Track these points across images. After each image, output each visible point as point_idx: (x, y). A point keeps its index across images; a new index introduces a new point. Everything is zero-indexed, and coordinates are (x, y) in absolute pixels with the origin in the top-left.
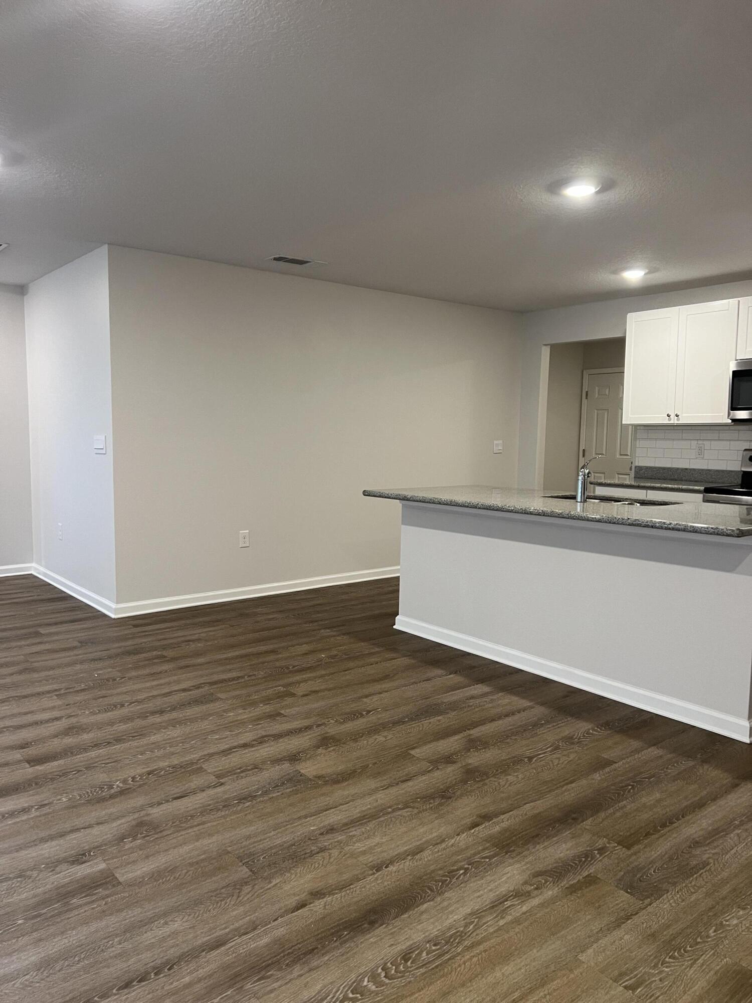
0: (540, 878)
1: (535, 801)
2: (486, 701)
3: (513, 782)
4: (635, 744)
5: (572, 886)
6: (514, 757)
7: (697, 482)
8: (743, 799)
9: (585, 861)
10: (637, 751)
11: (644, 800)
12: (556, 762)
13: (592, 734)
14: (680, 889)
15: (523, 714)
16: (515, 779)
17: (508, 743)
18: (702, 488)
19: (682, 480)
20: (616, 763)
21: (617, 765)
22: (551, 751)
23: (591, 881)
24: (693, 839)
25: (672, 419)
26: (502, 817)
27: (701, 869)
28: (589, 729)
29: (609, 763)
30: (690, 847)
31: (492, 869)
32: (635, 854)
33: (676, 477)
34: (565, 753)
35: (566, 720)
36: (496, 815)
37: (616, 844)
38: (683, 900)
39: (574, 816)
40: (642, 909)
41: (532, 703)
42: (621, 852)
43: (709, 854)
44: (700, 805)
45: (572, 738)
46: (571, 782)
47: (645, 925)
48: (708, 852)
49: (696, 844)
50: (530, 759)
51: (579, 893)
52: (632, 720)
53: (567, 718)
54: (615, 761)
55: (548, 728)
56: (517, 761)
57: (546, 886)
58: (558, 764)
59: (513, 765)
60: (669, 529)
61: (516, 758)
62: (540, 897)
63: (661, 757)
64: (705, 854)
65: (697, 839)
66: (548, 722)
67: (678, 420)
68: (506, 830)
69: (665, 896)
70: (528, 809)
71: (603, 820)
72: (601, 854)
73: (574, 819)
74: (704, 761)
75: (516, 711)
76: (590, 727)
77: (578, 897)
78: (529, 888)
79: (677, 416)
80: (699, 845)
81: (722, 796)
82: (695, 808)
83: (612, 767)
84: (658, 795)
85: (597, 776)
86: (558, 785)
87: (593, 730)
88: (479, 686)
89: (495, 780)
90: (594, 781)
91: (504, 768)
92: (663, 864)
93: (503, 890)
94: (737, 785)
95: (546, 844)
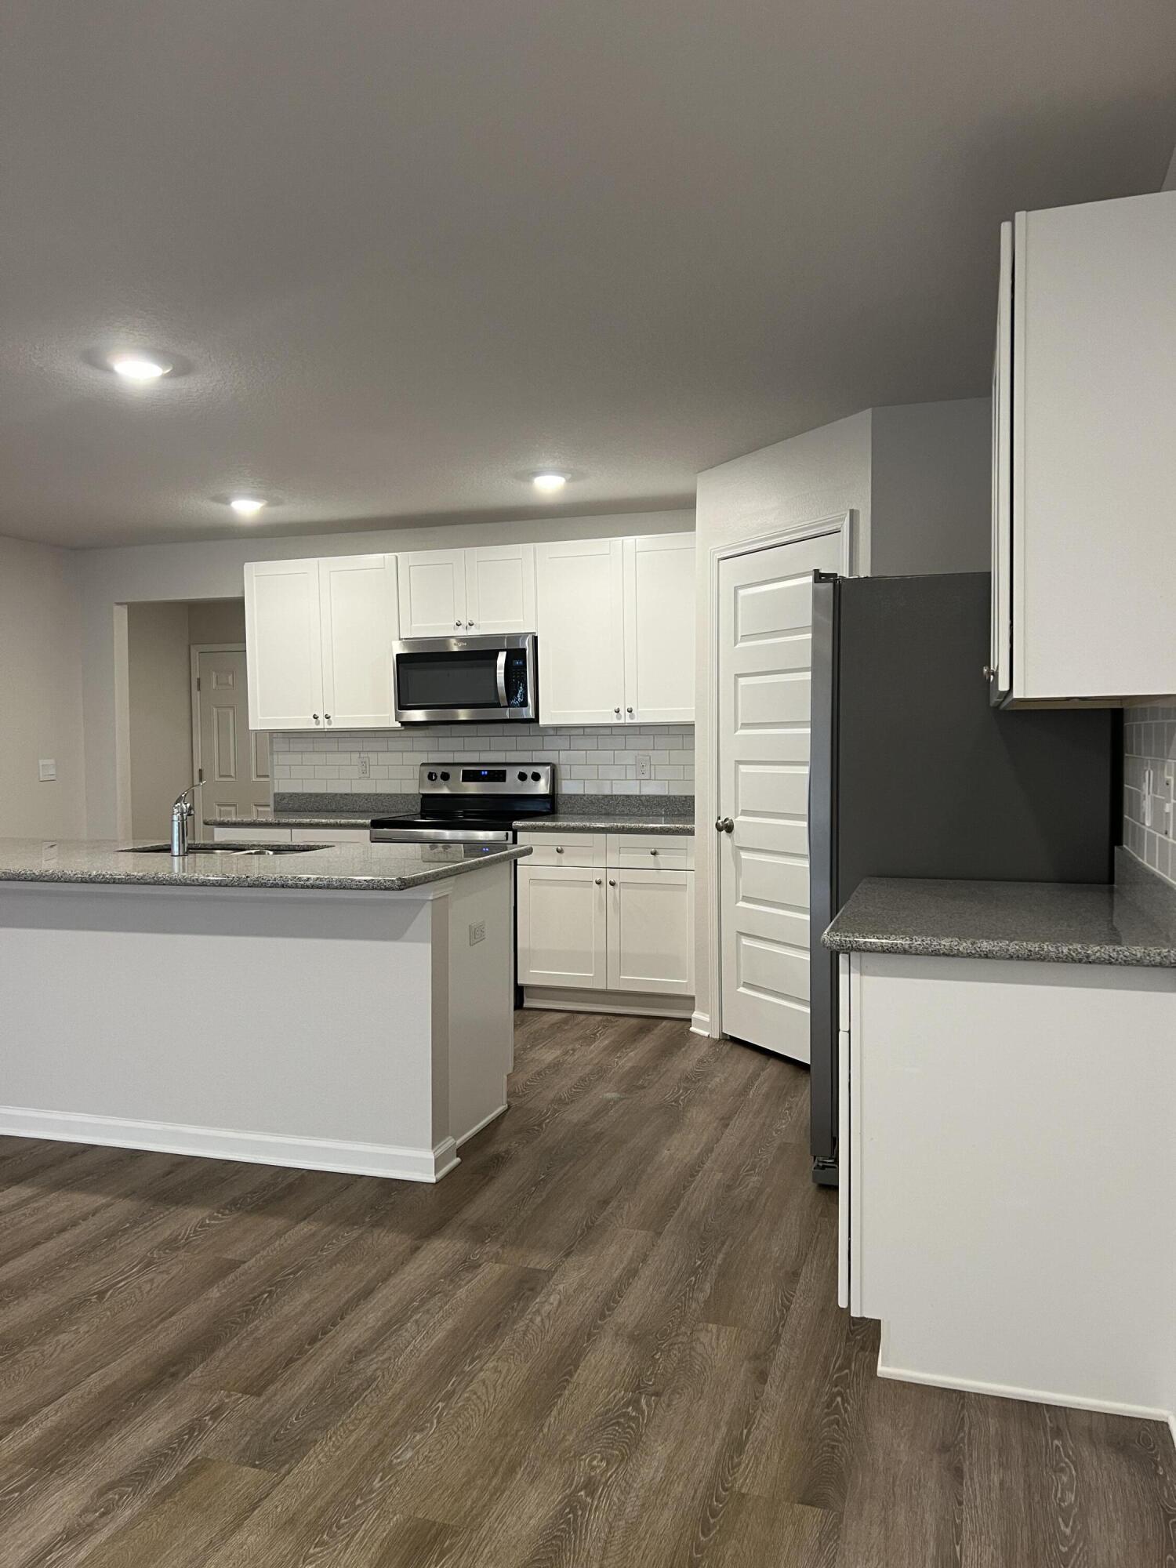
0: (110, 1495)
1: (108, 1364)
2: (25, 1214)
3: (70, 1342)
4: (276, 1224)
5: (166, 1488)
6: (72, 1299)
7: (363, 812)
8: (425, 1267)
9: (188, 1440)
10: (279, 1234)
11: (286, 1309)
12: (148, 1287)
13: (209, 1226)
14: (334, 1433)
15: (92, 1220)
16: (74, 1336)
17: (63, 1277)
18: (368, 821)
19: (343, 811)
20: (245, 1262)
21: (246, 1266)
22: (139, 1271)
23: (198, 1467)
24: (356, 1347)
25: (321, 723)
26: (45, 1410)
27: (364, 1390)
28: (203, 1219)
29: (234, 1265)
30: (350, 1362)
31: (25, 1508)
32: (269, 1400)
33: (334, 807)
34: (162, 1268)
35: (167, 1213)
36: (34, 1410)
37: (240, 1395)
38: (338, 1448)
39: (173, 1370)
40: (274, 1486)
41: (109, 1199)
42: (248, 1403)
43: (377, 1363)
44: (367, 1293)
45: (175, 1240)
46: (172, 1314)
47: (279, 1510)
48: (376, 1360)
49: (360, 1353)
50: (101, 1295)
51: (178, 1496)
52: (272, 1187)
53: (168, 1209)
54: (245, 1259)
55: (136, 1233)
56: (78, 1305)
57: (120, 1504)
58: (151, 1290)
59: (71, 1313)
60: (308, 887)
61: (75, 1301)
62: (111, 1525)
63: (313, 1235)
64: (369, 1366)
65: (361, 1347)
66: (135, 1224)
67: (330, 723)
68: (51, 1432)
69: (311, 1452)
70: (94, 1382)
71: (221, 1362)
72: (214, 1419)
73: (173, 1375)
74: (375, 1225)
75: (79, 1218)
76: (206, 1214)
77: (175, 1503)
78: (91, 1517)
79: (328, 718)
80: (364, 1354)
81: (396, 1271)
82: (359, 1300)
83: (239, 1270)
84: (307, 1296)
85: (215, 1293)
86: (149, 1326)
87: (211, 1218)
88: (14, 1189)
89: (36, 1348)
90: (209, 1302)
91: (52, 1323)
92: (311, 1401)
93: (43, 1537)
94: (417, 1248)
95: (123, 1432)
